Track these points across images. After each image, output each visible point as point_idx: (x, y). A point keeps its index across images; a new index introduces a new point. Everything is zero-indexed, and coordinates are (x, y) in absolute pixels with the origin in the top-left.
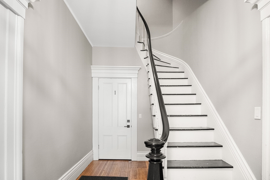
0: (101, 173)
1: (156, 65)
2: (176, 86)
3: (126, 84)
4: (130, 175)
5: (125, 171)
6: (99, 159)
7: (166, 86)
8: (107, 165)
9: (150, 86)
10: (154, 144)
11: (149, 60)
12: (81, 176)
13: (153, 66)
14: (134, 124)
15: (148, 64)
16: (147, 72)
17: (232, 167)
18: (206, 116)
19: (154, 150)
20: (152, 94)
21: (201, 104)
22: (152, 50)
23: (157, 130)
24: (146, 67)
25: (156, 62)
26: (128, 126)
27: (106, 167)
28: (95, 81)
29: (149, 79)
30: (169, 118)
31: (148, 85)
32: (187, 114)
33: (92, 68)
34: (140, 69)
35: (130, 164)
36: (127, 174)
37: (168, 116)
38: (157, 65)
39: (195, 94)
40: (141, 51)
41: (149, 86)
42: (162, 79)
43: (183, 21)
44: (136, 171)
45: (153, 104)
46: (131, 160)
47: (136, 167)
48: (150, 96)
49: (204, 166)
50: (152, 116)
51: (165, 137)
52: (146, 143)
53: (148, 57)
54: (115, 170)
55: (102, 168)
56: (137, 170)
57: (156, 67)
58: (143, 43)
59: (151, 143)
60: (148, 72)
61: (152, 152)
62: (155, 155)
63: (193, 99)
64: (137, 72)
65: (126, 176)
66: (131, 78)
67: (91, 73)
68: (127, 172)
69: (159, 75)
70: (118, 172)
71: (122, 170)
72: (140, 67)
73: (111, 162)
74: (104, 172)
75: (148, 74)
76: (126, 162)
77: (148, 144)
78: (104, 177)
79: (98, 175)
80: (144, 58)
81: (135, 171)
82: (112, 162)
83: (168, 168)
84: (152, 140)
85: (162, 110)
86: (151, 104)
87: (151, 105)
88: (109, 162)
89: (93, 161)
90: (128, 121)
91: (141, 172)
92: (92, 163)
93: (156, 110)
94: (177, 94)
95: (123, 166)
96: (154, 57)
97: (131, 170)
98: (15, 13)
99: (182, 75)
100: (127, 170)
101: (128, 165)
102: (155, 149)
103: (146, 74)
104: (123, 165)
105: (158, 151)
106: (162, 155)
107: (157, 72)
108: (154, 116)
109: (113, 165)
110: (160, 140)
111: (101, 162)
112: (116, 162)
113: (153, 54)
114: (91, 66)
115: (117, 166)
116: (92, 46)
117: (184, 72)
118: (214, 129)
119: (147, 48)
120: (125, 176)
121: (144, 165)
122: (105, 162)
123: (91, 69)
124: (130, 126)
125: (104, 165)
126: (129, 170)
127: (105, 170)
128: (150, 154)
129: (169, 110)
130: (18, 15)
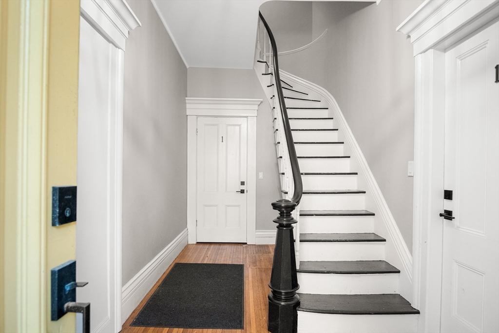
0: (204, 259)
1: (285, 97)
2: (316, 130)
3: (240, 125)
4: (246, 262)
5: (238, 258)
6: (197, 243)
7: (300, 130)
8: (211, 250)
9: (277, 130)
10: (283, 205)
11: (274, 90)
12: (174, 263)
13: (282, 98)
14: (250, 187)
15: (274, 96)
16: (272, 108)
17: (385, 240)
18: (356, 174)
19: (284, 213)
20: (279, 143)
21: (349, 157)
22: (280, 72)
23: (286, 193)
24: (271, 101)
25: (285, 93)
26: (242, 192)
27: (209, 252)
28: (191, 122)
29: (275, 119)
30: (303, 177)
31: (273, 127)
32: (330, 172)
33: (187, 101)
34: (262, 102)
35: (245, 249)
36: (242, 260)
37: (302, 174)
38: (288, 98)
39: (343, 143)
40: (263, 74)
41: (275, 130)
42: (295, 119)
43: (327, 29)
44: (255, 256)
45: (281, 157)
46: (246, 243)
47: (255, 252)
48: (276, 145)
49: (348, 239)
50: (280, 174)
51: (297, 198)
52: (273, 205)
53: (273, 85)
54: (224, 256)
55: (204, 254)
56: (257, 256)
57: (285, 100)
58: (266, 62)
59: (280, 204)
60: (274, 108)
61: (281, 215)
62: (285, 219)
63: (339, 150)
64: (256, 107)
65: (241, 263)
66: (247, 117)
67: (186, 109)
68: (242, 258)
69: (291, 113)
70: (228, 259)
71: (234, 257)
72: (262, 100)
73: (215, 246)
74: (207, 258)
75: (274, 111)
76: (239, 246)
77: (275, 206)
78: (210, 264)
79: (199, 262)
80: (268, 86)
81: (254, 258)
82: (217, 246)
83: (301, 241)
84: (281, 201)
85: (294, 166)
86: (279, 156)
87: (278, 158)
88: (212, 246)
89: (188, 245)
90: (243, 183)
91: (262, 259)
92: (187, 247)
93: (286, 165)
94: (316, 142)
95: (235, 251)
96: (283, 85)
97: (248, 256)
98: (116, 47)
99: (325, 114)
100: (242, 256)
101: (242, 250)
102: (285, 211)
103: (270, 110)
104: (235, 249)
105: (289, 215)
106: (293, 219)
107: (287, 108)
108: (283, 174)
109: (220, 251)
110: (290, 200)
111: (201, 246)
112: (224, 246)
113: (281, 78)
114: (186, 98)
115: (225, 251)
116: (188, 67)
117: (327, 109)
118: (365, 192)
119: (271, 69)
120: (238, 264)
121: (267, 250)
122: (207, 246)
123: (186, 103)
124: (245, 191)
125: (206, 250)
126: (244, 256)
127: (208, 255)
128: (278, 218)
129: (304, 166)
130: (119, 48)
